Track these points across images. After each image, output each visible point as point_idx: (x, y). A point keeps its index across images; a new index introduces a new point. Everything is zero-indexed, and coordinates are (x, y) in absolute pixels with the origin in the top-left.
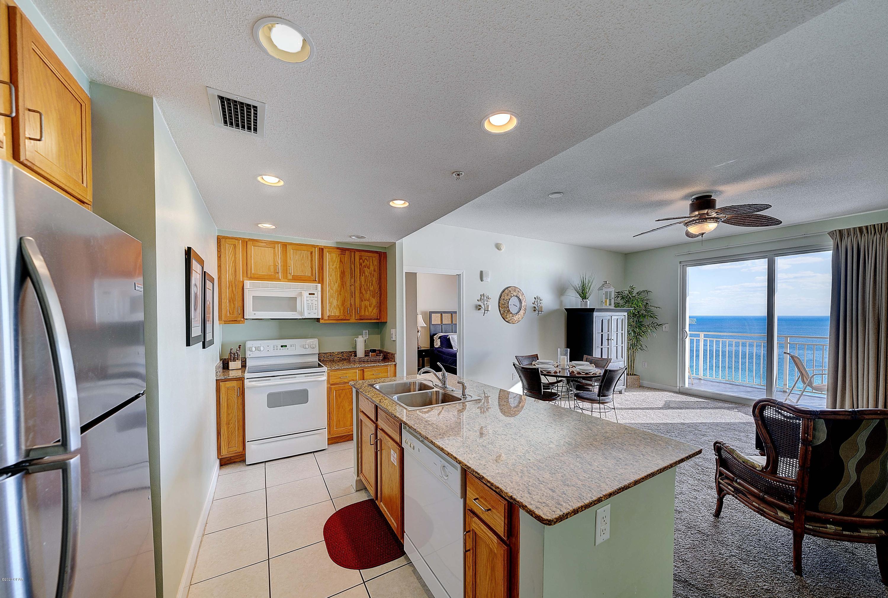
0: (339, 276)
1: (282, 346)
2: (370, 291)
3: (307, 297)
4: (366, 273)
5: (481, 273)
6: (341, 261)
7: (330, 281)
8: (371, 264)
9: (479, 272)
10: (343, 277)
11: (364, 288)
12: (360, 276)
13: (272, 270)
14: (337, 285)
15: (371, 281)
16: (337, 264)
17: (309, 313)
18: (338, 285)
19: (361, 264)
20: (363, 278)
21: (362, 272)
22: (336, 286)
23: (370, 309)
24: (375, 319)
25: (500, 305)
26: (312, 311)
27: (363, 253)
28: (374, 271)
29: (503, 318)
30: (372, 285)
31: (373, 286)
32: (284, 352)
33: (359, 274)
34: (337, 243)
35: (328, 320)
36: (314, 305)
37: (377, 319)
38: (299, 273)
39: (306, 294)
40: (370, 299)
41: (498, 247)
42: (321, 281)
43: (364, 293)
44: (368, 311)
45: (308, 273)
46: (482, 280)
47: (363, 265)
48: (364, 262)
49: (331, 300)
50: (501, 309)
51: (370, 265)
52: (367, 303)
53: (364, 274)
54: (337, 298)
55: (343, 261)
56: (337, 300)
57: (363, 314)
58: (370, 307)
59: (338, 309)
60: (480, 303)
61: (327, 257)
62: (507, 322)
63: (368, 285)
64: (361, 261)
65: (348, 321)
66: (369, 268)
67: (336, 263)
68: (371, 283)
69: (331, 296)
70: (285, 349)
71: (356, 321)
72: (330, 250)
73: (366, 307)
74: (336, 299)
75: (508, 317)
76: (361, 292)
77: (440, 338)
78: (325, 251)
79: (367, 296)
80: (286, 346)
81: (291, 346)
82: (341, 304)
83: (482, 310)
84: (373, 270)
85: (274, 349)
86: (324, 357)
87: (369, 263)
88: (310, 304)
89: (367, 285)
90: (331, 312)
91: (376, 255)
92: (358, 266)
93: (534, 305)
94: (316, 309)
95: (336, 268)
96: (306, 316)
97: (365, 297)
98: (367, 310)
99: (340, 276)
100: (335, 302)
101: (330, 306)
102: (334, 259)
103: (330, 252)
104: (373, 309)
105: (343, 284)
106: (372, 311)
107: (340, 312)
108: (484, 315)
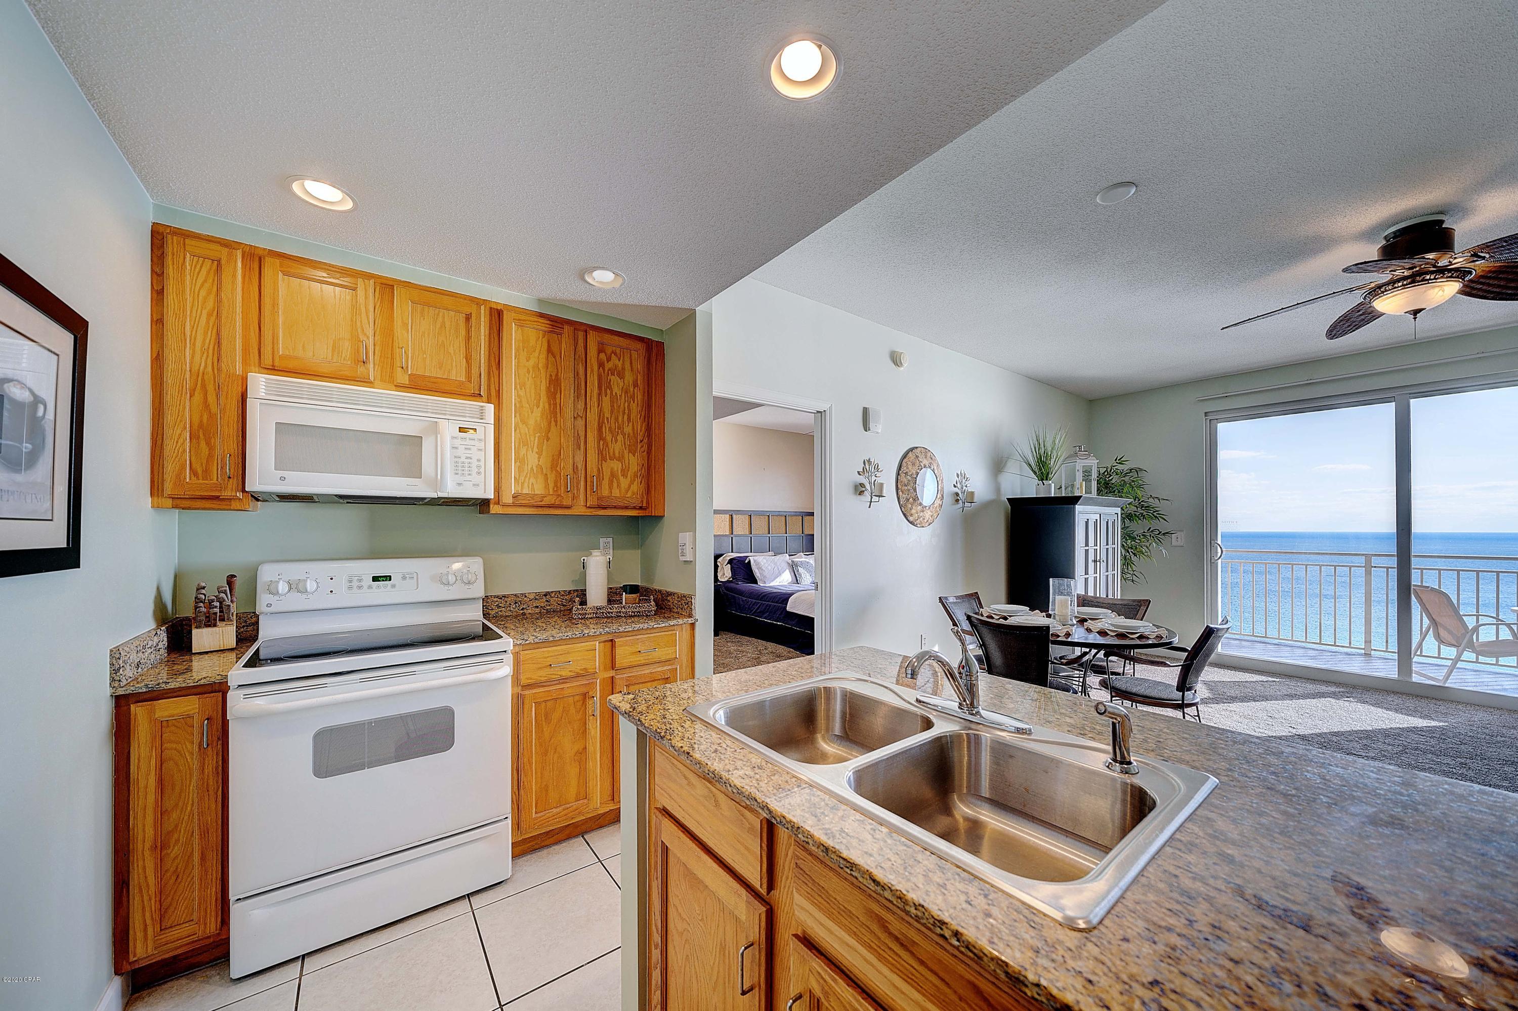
0: (543, 388)
1: (375, 579)
2: (624, 434)
3: (453, 438)
4: (616, 390)
5: (865, 411)
6: (549, 350)
7: (520, 402)
8: (627, 365)
9: (862, 409)
10: (555, 394)
11: (610, 428)
12: (599, 394)
13: (347, 348)
14: (537, 413)
15: (627, 411)
16: (538, 356)
17: (460, 484)
18: (542, 414)
19: (601, 365)
20: (606, 400)
21: (604, 386)
22: (536, 416)
23: (624, 482)
24: (634, 508)
25: (900, 486)
26: (469, 478)
27: (607, 336)
28: (635, 385)
29: (905, 515)
30: (629, 419)
31: (631, 424)
32: (382, 594)
33: (596, 391)
34: (541, 301)
35: (514, 505)
36: (474, 461)
37: (641, 508)
38: (431, 371)
39: (449, 429)
40: (623, 457)
41: (896, 359)
42: (496, 396)
43: (609, 438)
44: (619, 486)
45: (458, 374)
46: (866, 428)
47: (608, 366)
48: (609, 360)
49: (523, 451)
50: (900, 493)
51: (623, 369)
52: (616, 466)
53: (608, 391)
54: (540, 447)
55: (555, 349)
56: (540, 454)
57: (605, 492)
58: (624, 475)
59: (541, 479)
60: (862, 479)
61: (513, 334)
62: (911, 523)
63: (620, 419)
64: (602, 356)
65: (567, 512)
66: (621, 376)
67: (536, 354)
68: (626, 417)
69: (523, 442)
70: (386, 587)
71: (589, 512)
72: (523, 317)
73: (613, 475)
74: (535, 450)
75: (913, 511)
76: (601, 437)
77: (731, 561)
78: (506, 317)
79: (617, 447)
80: (388, 578)
81: (404, 578)
82: (549, 465)
83: (867, 496)
84: (631, 382)
85: (350, 588)
86: (499, 607)
87: (623, 364)
88: (463, 459)
89: (617, 419)
90: (523, 484)
91: (639, 345)
92: (596, 368)
93: (956, 490)
94: (479, 473)
95: (536, 367)
96: (451, 490)
97: (612, 450)
98: (615, 484)
99: (548, 389)
100: (533, 460)
101: (520, 470)
102: (532, 342)
103: (521, 324)
104: (632, 483)
105: (554, 411)
106: (630, 486)
107: (547, 486)
108: (870, 507)
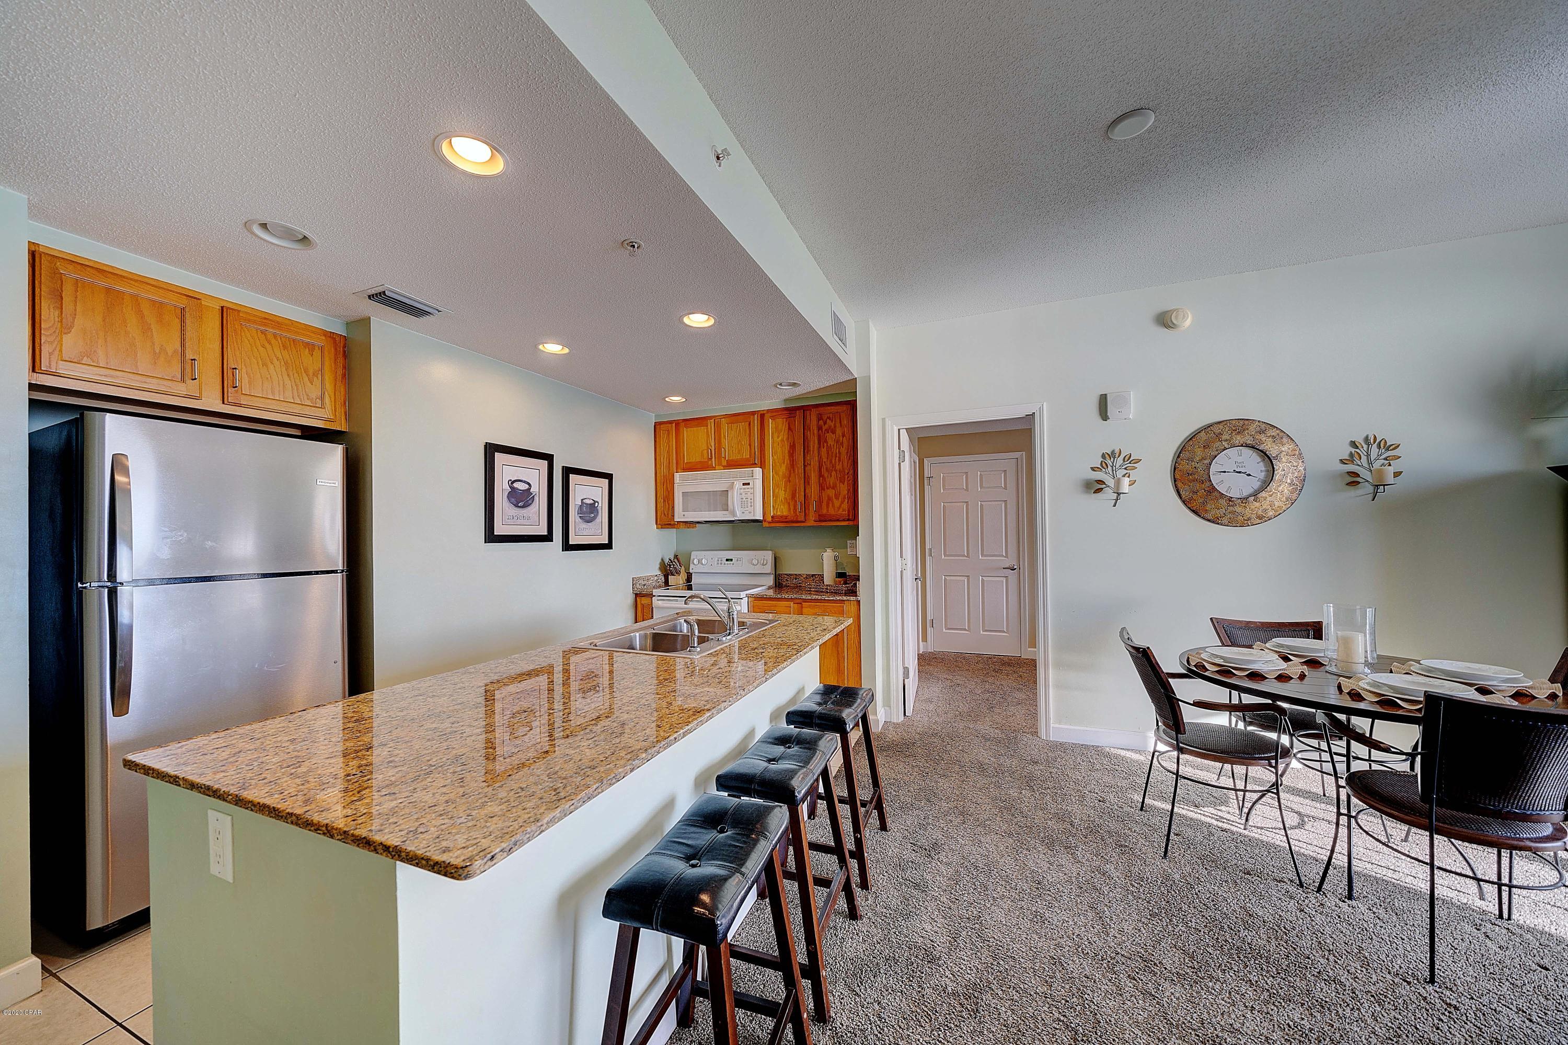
0: (787, 452)
1: (727, 560)
2: (836, 471)
3: (740, 489)
4: (830, 442)
5: (1103, 400)
6: (790, 429)
7: (775, 463)
8: (838, 425)
9: (1095, 398)
10: (793, 453)
11: (826, 468)
12: (819, 447)
13: (705, 456)
14: (784, 467)
15: (838, 455)
16: (784, 435)
17: (743, 513)
18: (786, 467)
19: (820, 428)
20: (824, 451)
21: (821, 440)
22: (783, 469)
23: (837, 503)
24: (844, 520)
25: (1178, 477)
26: (747, 509)
27: (821, 409)
28: (843, 436)
29: (1194, 512)
30: (839, 460)
31: (841, 463)
32: (729, 567)
33: (816, 446)
34: (786, 400)
35: (773, 522)
36: (749, 500)
37: (848, 520)
38: (735, 457)
39: (738, 485)
40: (836, 486)
41: (1164, 320)
42: (762, 463)
43: (826, 475)
44: (833, 506)
45: (746, 455)
46: (1104, 415)
47: (824, 428)
48: (825, 423)
49: (777, 491)
50: (1181, 484)
51: (835, 427)
52: (831, 492)
53: (825, 444)
54: (785, 487)
55: (792, 427)
56: (785, 491)
57: (824, 511)
58: (837, 498)
59: (786, 506)
60: (1099, 475)
61: (770, 424)
62: (1208, 522)
63: (833, 461)
64: (821, 422)
65: (803, 524)
66: (834, 432)
67: (782, 433)
68: (837, 458)
69: (776, 486)
70: (730, 564)
71: (815, 524)
72: (774, 414)
73: (829, 499)
74: (783, 489)
75: (1212, 507)
76: (821, 475)
78: (767, 416)
79: (831, 480)
80: (731, 560)
81: (737, 560)
82: (790, 497)
83: (1111, 494)
84: (841, 434)
85: (718, 564)
86: (787, 581)
87: (835, 424)
88: (744, 499)
89: (831, 462)
90: (777, 509)
91: (844, 408)
92: (816, 432)
93: (1350, 468)
94: (751, 506)
95: (782, 440)
96: (739, 516)
97: (828, 483)
98: (831, 505)
99: (789, 452)
100: (782, 494)
101: (775, 501)
102: (780, 427)
103: (773, 418)
104: (842, 503)
105: (792, 465)
106: (840, 506)
107: (790, 509)
108: (1114, 506)
